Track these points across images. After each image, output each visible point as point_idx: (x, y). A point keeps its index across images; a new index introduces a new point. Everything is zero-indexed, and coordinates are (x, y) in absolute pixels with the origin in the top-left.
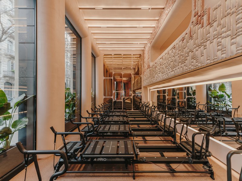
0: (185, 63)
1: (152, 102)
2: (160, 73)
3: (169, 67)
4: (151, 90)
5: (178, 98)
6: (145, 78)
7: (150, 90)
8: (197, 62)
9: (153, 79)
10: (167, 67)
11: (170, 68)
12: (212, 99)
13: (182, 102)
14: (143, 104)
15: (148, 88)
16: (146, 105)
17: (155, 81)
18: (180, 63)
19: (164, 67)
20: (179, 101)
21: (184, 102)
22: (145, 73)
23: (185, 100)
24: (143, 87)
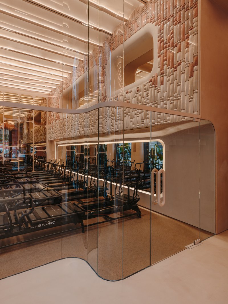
0: (94, 126)
1: (60, 159)
2: (72, 129)
3: (81, 126)
4: (59, 145)
5: (86, 154)
6: (52, 130)
7: (57, 145)
8: (103, 129)
9: (63, 134)
10: (79, 126)
11: (82, 128)
12: (120, 155)
13: (93, 159)
14: (49, 163)
15: (55, 143)
16: (53, 163)
17: (66, 136)
18: (91, 126)
19: (77, 125)
20: (89, 159)
21: (95, 159)
22: (52, 124)
23: (96, 157)
24: (49, 141)
